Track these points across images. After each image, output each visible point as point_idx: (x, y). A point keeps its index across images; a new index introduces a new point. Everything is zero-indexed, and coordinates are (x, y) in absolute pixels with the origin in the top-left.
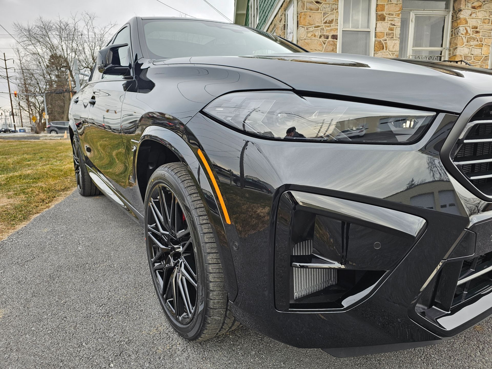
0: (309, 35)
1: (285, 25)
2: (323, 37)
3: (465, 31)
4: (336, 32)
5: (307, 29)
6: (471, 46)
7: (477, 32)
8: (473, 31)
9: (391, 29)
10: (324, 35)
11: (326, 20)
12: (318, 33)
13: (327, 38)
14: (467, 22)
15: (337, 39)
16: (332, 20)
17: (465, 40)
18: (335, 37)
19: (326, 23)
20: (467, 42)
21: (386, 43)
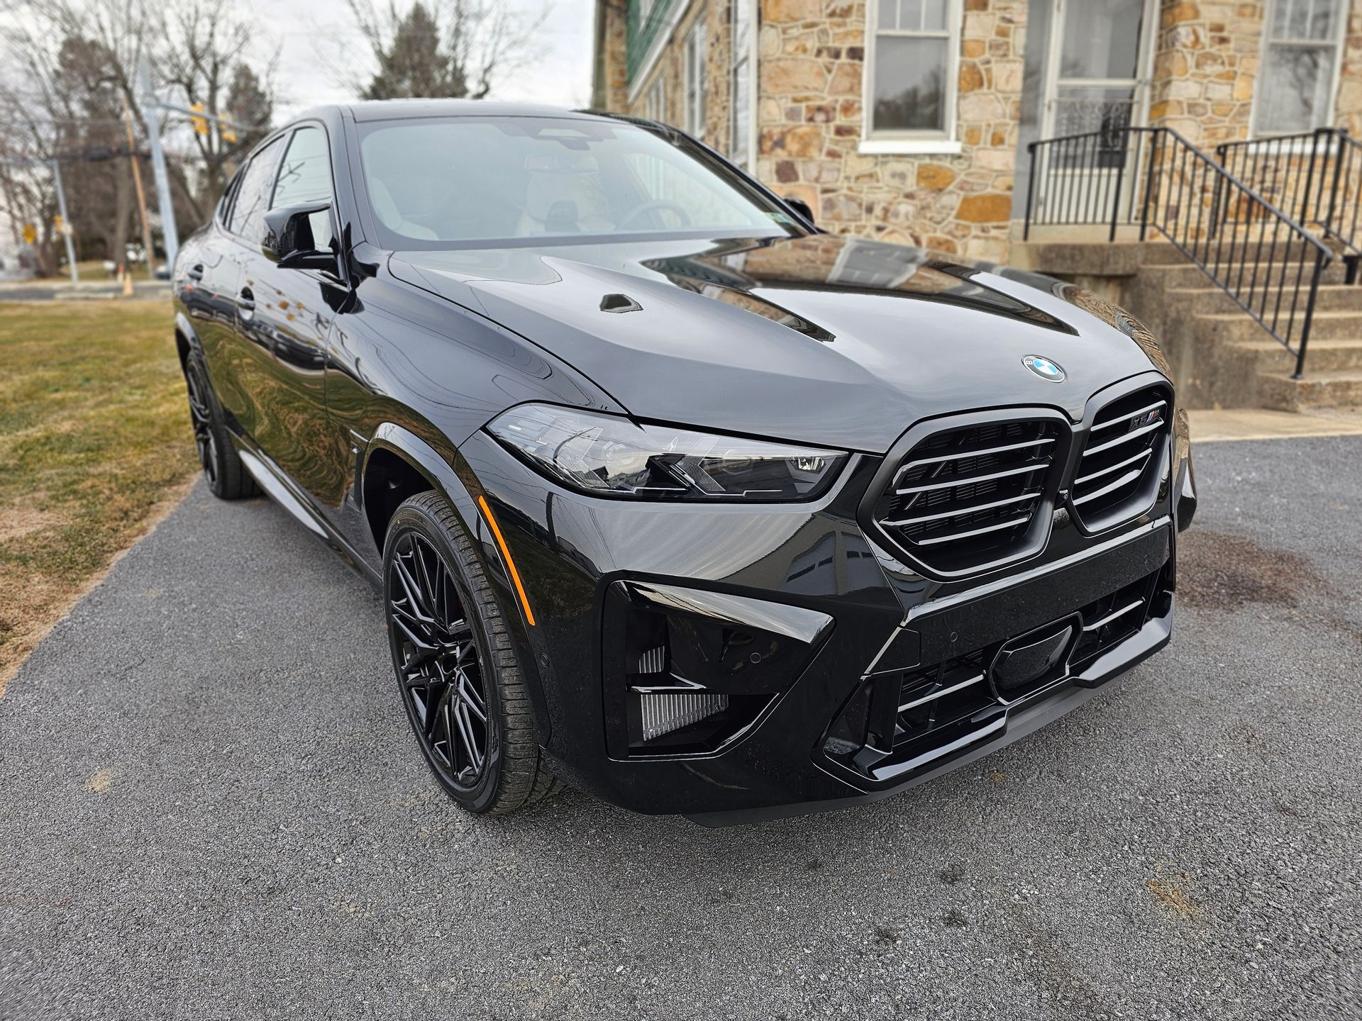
0: (790, 48)
1: (729, 10)
2: (825, 54)
3: (1192, 38)
4: (859, 39)
5: (784, 32)
6: (1206, 76)
7: (1223, 40)
8: (1212, 38)
9: (1003, 33)
10: (828, 49)
11: (832, 7)
12: (813, 44)
13: (837, 55)
14: (1196, 14)
15: (861, 59)
16: (850, 8)
17: (1191, 61)
18: (856, 53)
19: (832, 14)
20: (1198, 66)
21: (988, 71)
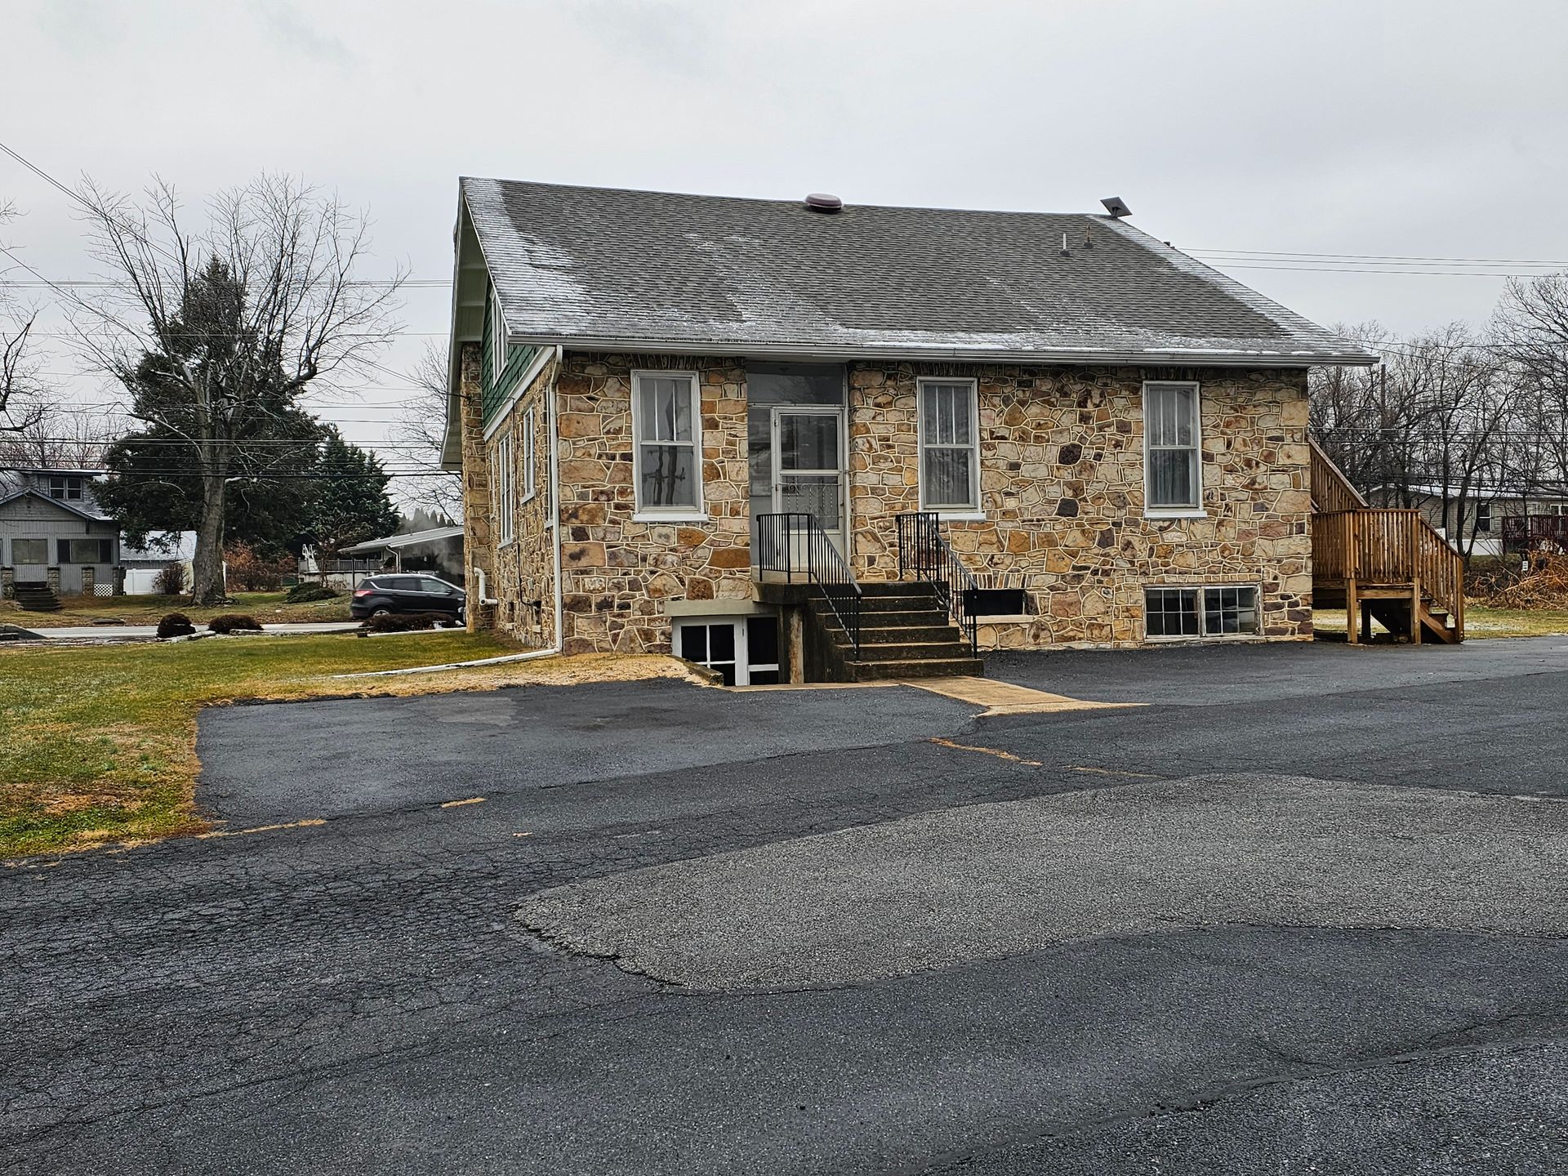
0: (579, 454)
2: (604, 457)
3: (868, 445)
4: (629, 448)
5: (574, 444)
6: (881, 470)
7: (890, 447)
8: (881, 445)
9: (733, 444)
10: (607, 454)
11: (608, 428)
12: (595, 451)
13: (613, 458)
14: (868, 431)
15: (631, 461)
16: (621, 428)
17: (868, 460)
18: (627, 457)
19: (608, 432)
20: (874, 464)
21: (723, 468)
